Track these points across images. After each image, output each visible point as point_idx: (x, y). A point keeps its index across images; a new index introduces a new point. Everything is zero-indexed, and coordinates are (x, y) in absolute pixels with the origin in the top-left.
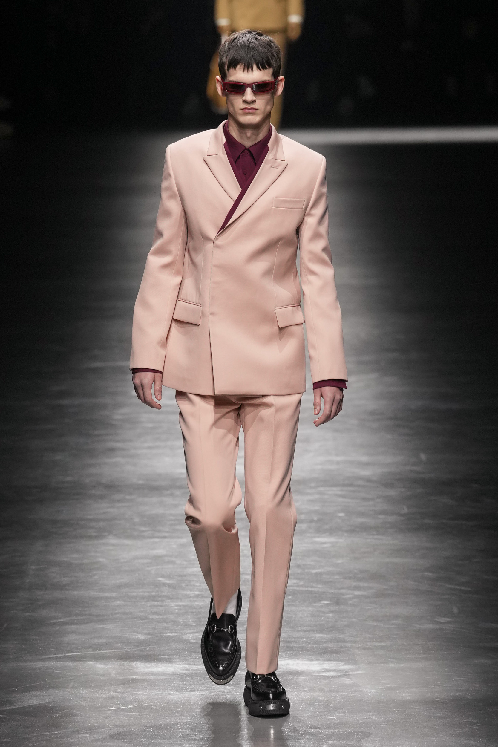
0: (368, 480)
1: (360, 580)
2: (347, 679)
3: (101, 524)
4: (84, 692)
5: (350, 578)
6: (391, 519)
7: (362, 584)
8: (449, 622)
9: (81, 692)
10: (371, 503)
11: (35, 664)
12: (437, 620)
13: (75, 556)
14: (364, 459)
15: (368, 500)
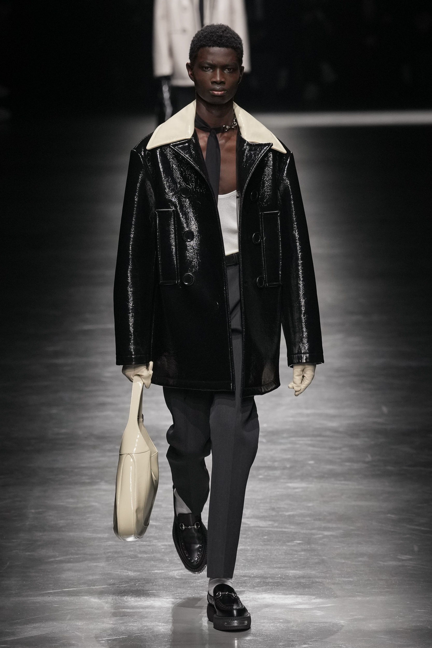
0: (335, 431)
1: (329, 521)
2: (318, 611)
3: (94, 472)
4: (79, 623)
5: (320, 520)
6: (356, 466)
7: (330, 525)
8: (410, 560)
9: (77, 624)
10: (338, 451)
11: (35, 598)
12: (399, 557)
13: (71, 500)
14: (332, 411)
15: (336, 449)
